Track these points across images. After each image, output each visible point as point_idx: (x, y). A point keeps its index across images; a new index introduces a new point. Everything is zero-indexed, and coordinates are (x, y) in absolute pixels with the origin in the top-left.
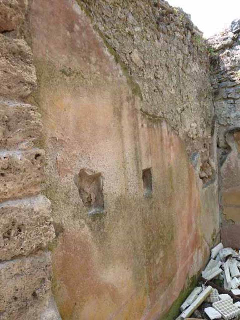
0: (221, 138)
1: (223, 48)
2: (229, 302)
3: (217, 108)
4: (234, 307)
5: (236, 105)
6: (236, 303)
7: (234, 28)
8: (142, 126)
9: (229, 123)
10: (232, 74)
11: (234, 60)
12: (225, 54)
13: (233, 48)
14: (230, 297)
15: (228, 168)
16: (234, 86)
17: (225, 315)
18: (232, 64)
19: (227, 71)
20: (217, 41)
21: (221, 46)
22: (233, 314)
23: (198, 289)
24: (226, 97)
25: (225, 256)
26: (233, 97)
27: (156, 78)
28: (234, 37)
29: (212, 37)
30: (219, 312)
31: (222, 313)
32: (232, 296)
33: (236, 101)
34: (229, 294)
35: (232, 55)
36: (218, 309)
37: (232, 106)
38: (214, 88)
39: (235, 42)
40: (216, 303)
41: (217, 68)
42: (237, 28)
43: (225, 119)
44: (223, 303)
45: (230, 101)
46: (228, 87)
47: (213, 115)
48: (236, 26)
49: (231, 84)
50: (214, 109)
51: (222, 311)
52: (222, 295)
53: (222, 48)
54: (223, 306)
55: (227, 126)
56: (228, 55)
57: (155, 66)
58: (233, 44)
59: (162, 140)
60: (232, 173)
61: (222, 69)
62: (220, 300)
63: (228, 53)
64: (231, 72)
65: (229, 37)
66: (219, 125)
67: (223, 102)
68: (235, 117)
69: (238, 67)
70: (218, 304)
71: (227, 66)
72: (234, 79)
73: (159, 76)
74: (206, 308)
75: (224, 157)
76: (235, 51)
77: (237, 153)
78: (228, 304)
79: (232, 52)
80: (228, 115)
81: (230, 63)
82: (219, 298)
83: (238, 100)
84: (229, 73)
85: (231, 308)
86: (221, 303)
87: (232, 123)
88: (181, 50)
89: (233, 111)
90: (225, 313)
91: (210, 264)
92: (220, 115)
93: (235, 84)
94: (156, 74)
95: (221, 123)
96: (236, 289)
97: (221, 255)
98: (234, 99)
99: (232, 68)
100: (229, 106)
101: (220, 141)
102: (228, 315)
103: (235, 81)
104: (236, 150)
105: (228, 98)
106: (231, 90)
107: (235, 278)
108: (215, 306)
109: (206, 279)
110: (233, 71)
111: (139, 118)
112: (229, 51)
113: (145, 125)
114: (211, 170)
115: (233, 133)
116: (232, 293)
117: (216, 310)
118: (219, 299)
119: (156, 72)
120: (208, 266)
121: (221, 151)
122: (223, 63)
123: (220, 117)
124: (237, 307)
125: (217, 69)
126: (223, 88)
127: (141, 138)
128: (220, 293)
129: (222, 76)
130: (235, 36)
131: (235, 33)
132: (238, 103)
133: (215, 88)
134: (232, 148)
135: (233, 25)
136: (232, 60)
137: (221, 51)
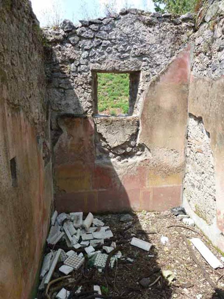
0: (54, 121)
1: (56, 42)
2: (75, 256)
3: (50, 94)
4: (79, 258)
5: (65, 94)
6: (79, 255)
7: (65, 27)
8: (8, 115)
9: (60, 108)
10: (63, 67)
11: (65, 55)
12: (57, 48)
13: (64, 44)
14: (74, 252)
15: (60, 147)
16: (64, 78)
17: (75, 267)
18: (63, 58)
19: (59, 63)
20: (50, 33)
21: (53, 39)
22: (80, 263)
23: (49, 255)
24: (57, 86)
25: (62, 221)
26: (64, 87)
27: (12, 64)
28: (64, 35)
29: (46, 28)
30: (70, 266)
31: (73, 266)
32: (75, 250)
33: (66, 91)
34: (73, 250)
35: (63, 51)
36: (69, 264)
37: (63, 95)
38: (47, 76)
39: (65, 39)
40: (66, 261)
41: (49, 58)
42: (67, 28)
43: (57, 105)
44: (71, 258)
45: (61, 90)
46: (60, 78)
47: (47, 100)
48: (67, 26)
49: (62, 76)
50: (47, 95)
51: (72, 265)
52: (69, 252)
53: (54, 42)
54: (72, 261)
55: (59, 112)
56: (60, 49)
57: (12, 51)
58: (64, 41)
59: (21, 128)
60: (63, 151)
61: (54, 61)
62: (68, 257)
63: (60, 47)
64: (62, 65)
65: (61, 34)
66: (52, 110)
67: (55, 90)
68: (65, 104)
69: (68, 62)
70: (68, 260)
71: (59, 58)
72: (65, 72)
73: (14, 62)
74: (60, 267)
75: (56, 138)
76: (65, 48)
77: (67, 135)
78: (75, 257)
79: (63, 47)
80: (59, 102)
81: (61, 57)
82: (67, 255)
83: (67, 91)
84: (60, 65)
85: (78, 260)
86: (69, 259)
87: (63, 109)
88: (27, 37)
89: (63, 99)
90: (75, 265)
91: (51, 231)
92: (53, 101)
93: (65, 76)
94: (12, 60)
95: (54, 109)
96: (76, 244)
97: (59, 221)
98: (65, 89)
99: (63, 62)
100: (60, 94)
101: (53, 124)
102: (77, 266)
103: (65, 73)
104: (67, 133)
105: (59, 88)
106: (63, 81)
107: (74, 235)
108: (66, 263)
109: (53, 244)
110: (64, 65)
111: (6, 108)
112: (61, 46)
113: (10, 115)
114: (47, 150)
115: (64, 118)
116: (74, 248)
117: (68, 265)
118: (66, 257)
119: (12, 58)
120: (50, 233)
121: (54, 132)
122: (55, 55)
123: (52, 103)
124: (81, 257)
125: (50, 60)
126: (55, 77)
127: (8, 128)
128: (66, 252)
129: (54, 67)
130: (66, 34)
131: (65, 32)
132: (67, 93)
133: (49, 77)
134: (63, 130)
135: (64, 25)
136: (63, 55)
137: (53, 44)
